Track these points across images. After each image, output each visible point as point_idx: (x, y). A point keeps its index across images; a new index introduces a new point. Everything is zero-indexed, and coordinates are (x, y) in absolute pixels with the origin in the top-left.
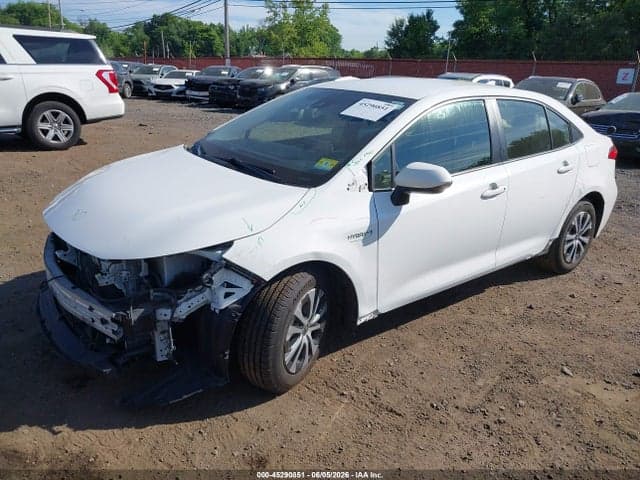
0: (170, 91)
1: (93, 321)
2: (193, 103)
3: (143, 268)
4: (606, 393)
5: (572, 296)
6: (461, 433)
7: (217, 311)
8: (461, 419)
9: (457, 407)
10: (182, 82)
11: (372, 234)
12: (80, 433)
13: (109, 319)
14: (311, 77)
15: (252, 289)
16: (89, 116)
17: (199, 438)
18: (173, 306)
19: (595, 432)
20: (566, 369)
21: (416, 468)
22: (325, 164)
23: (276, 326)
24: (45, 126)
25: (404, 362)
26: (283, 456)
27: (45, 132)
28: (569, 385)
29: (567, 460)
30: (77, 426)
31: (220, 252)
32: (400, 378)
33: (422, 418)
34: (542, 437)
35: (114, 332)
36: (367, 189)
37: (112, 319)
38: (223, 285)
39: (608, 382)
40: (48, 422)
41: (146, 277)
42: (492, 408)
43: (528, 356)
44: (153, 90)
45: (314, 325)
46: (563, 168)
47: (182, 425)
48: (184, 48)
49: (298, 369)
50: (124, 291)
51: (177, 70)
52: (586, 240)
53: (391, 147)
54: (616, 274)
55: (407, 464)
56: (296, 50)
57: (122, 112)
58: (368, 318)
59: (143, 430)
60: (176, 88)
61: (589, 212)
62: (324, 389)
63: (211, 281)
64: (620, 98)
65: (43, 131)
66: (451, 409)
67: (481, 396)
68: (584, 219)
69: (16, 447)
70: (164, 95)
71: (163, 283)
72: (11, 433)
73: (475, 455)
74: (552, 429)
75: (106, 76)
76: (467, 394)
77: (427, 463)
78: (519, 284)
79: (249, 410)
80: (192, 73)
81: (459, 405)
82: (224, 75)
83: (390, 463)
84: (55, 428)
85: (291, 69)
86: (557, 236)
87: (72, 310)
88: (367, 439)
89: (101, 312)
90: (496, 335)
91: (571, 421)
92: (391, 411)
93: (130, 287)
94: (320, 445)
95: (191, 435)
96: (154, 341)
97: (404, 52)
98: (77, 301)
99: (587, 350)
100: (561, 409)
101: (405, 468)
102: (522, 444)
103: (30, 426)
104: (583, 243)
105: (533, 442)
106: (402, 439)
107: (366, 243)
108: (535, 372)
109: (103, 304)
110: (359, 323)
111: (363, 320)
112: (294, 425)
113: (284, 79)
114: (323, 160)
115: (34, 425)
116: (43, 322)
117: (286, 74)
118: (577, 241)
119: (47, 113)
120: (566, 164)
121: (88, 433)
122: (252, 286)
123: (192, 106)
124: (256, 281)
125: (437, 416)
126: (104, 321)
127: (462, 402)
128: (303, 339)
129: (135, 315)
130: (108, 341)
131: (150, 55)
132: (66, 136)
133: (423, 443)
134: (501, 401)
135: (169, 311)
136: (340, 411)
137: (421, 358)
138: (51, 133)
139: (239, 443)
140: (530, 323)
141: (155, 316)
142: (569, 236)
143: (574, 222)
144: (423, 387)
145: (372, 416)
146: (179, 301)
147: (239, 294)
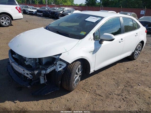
0: (32, 13)
1: (24, 74)
2: (39, 16)
3: (37, 60)
4: (150, 90)
5: (137, 66)
6: (117, 101)
7: (57, 71)
8: (117, 97)
9: (115, 94)
10: (36, 10)
11: (95, 51)
12: (22, 102)
13: (29, 74)
14: (68, 10)
15: (66, 66)
16: (14, 18)
17: (53, 103)
18: (46, 70)
19: (149, 100)
20: (139, 84)
21: (108, 110)
22: (83, 33)
23: (72, 75)
24: (3, 21)
25: (101, 82)
26: (75, 108)
27: (3, 22)
28: (141, 88)
29: (143, 107)
30: (21, 101)
31: (58, 56)
32: (100, 87)
33: (107, 97)
34: (137, 101)
35: (30, 77)
36: (93, 40)
37: (30, 74)
38: (59, 65)
39: (149, 87)
40: (13, 100)
41: (38, 62)
42: (124, 94)
43: (130, 81)
44: (28, 12)
45: (80, 74)
46: (136, 35)
47: (48, 100)
48: (35, 2)
49: (76, 85)
50: (32, 66)
51: (34, 7)
52: (139, 52)
53: (99, 29)
54: (146, 60)
55: (106, 109)
56: (63, 3)
57: (22, 18)
58: (92, 72)
59: (38, 101)
60: (34, 12)
61: (141, 45)
62: (82, 90)
63: (56, 64)
64: (142, 17)
65: (2, 22)
66: (114, 95)
67: (120, 91)
68: (140, 47)
69: (5, 107)
70: (31, 14)
71: (43, 64)
72: (3, 103)
73: (121, 106)
74: (139, 100)
75: (18, 8)
76: (117, 91)
77: (111, 109)
78: (124, 62)
79: (64, 95)
80: (38, 8)
81: (115, 93)
82: (46, 9)
83: (101, 109)
84: (15, 101)
85: (63, 8)
86: (134, 51)
87: (18, 71)
88: (95, 103)
89: (26, 72)
90: (121, 76)
91: (143, 97)
92: (99, 95)
93: (34, 65)
94: (84, 104)
95: (51, 102)
96: (40, 79)
97: (89, 5)
98: (20, 68)
99: (143, 79)
100: (140, 94)
101: (105, 110)
102: (132, 103)
103: (8, 101)
104: (139, 53)
105: (135, 103)
106: (103, 103)
107: (93, 54)
108: (132, 85)
109: (27, 69)
110: (90, 73)
111: (91, 73)
112: (76, 99)
113: (61, 11)
114: (82, 32)
115: (9, 101)
116: (9, 73)
117: (62, 9)
118: (138, 52)
119: (3, 18)
120: (137, 34)
121: (24, 102)
122: (66, 65)
123: (39, 17)
124: (67, 64)
125: (111, 96)
126: (27, 74)
127: (116, 93)
128: (77, 78)
129: (36, 72)
130: (28, 79)
131: (27, 3)
132: (8, 23)
133: (109, 104)
134: (125, 93)
135: (45, 71)
136: (87, 96)
137: (104, 81)
138: (4, 23)
139: (63, 105)
140: (128, 72)
141: (41, 73)
142: (136, 51)
143: (138, 48)
144: (106, 89)
145: (95, 97)
146: (47, 69)
147: (63, 67)
